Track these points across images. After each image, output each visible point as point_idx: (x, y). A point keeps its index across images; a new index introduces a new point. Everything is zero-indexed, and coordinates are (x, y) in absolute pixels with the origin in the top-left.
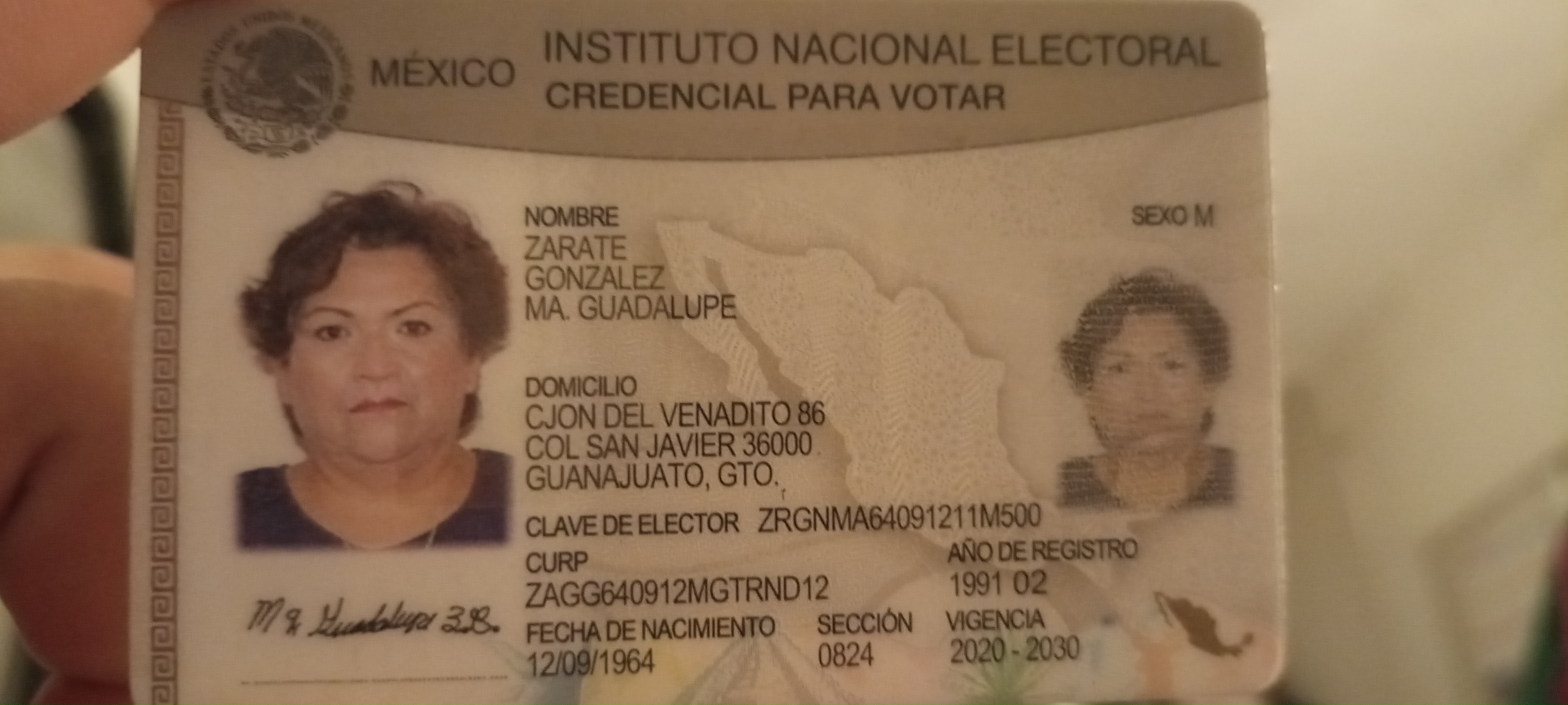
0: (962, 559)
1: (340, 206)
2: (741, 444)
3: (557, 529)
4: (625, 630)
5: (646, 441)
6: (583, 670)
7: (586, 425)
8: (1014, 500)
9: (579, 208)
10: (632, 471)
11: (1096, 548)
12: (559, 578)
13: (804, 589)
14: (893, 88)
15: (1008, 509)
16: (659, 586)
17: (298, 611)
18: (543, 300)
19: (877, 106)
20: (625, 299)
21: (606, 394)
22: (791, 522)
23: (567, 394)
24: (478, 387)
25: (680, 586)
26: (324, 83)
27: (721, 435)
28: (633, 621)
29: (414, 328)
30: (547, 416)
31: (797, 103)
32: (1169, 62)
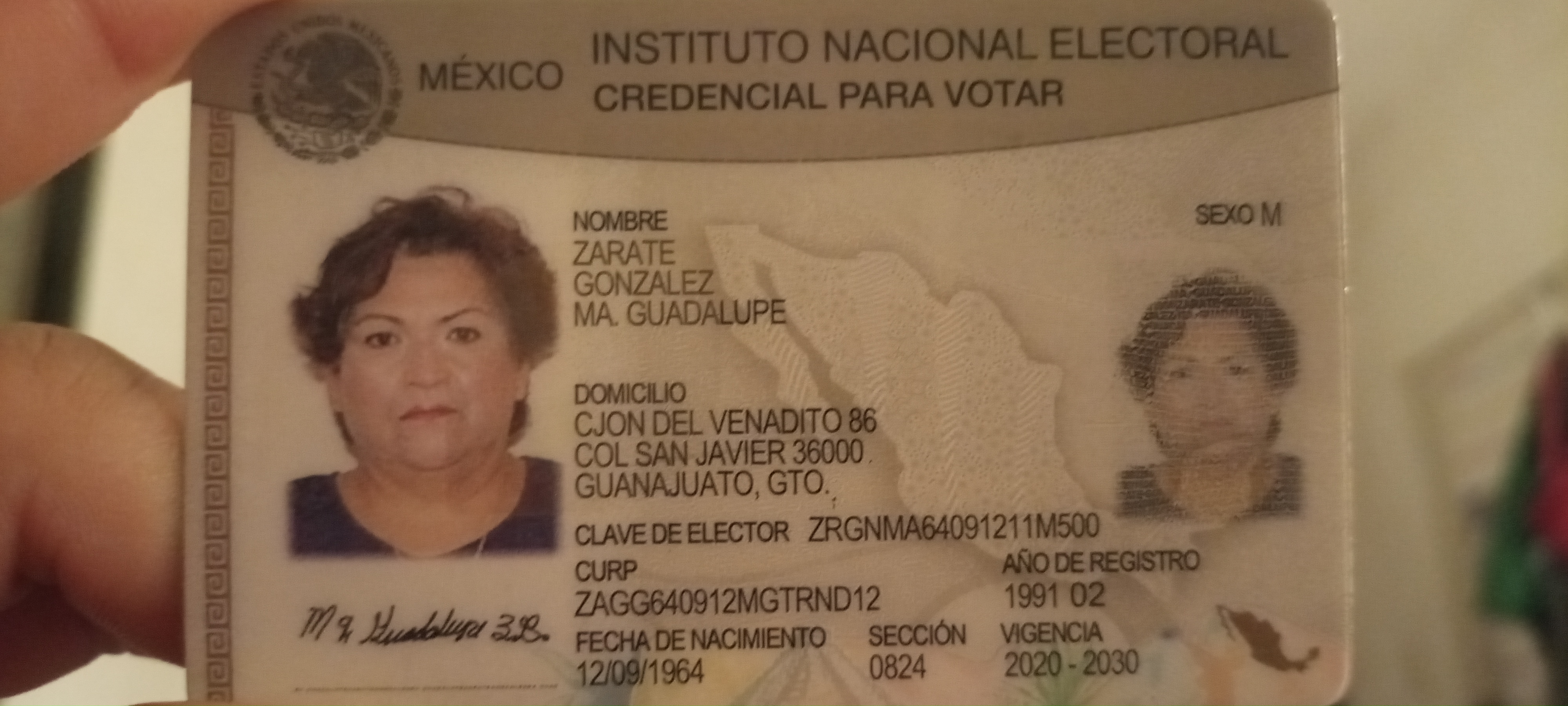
0: (1018, 571)
1: (389, 211)
2: (791, 452)
3: (606, 538)
4: (674, 640)
5: (695, 448)
6: (633, 679)
7: (635, 432)
8: (1072, 510)
9: (627, 213)
10: (681, 479)
11: (1157, 559)
12: (609, 587)
13: (855, 600)
14: (947, 85)
15: (1065, 519)
16: (709, 595)
17: (350, 619)
18: (592, 305)
19: (931, 105)
20: (674, 304)
21: (655, 401)
22: (841, 531)
23: (616, 401)
24: (527, 395)
25: (729, 596)
26: (374, 88)
27: (771, 442)
28: (682, 631)
29: (464, 335)
30: (596, 423)
31: (848, 102)
32: (1235, 54)
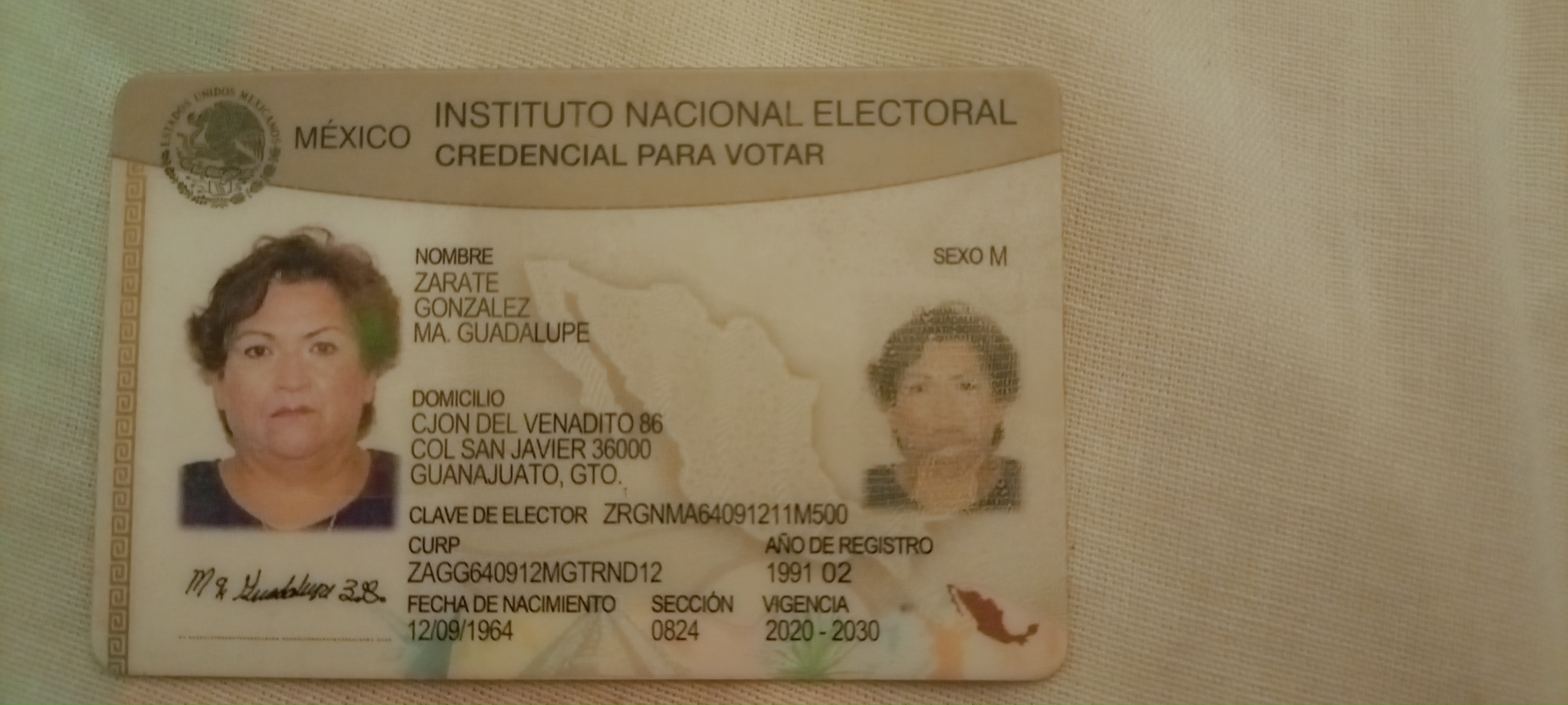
0: (778, 551)
1: (268, 247)
2: (590, 449)
3: (436, 517)
4: (489, 603)
5: (511, 445)
6: (453, 635)
7: (462, 430)
8: (824, 500)
9: (460, 250)
10: (498, 470)
11: (896, 544)
12: (436, 559)
13: (641, 573)
14: (727, 147)
15: (818, 509)
16: (518, 567)
17: (226, 580)
18: (429, 325)
19: (713, 163)
20: (497, 325)
21: (479, 405)
22: (631, 516)
23: (447, 405)
24: (373, 398)
25: (536, 567)
26: (258, 146)
27: (574, 441)
28: (495, 597)
29: (324, 348)
30: (429, 423)
31: (644, 160)
32: (970, 122)
